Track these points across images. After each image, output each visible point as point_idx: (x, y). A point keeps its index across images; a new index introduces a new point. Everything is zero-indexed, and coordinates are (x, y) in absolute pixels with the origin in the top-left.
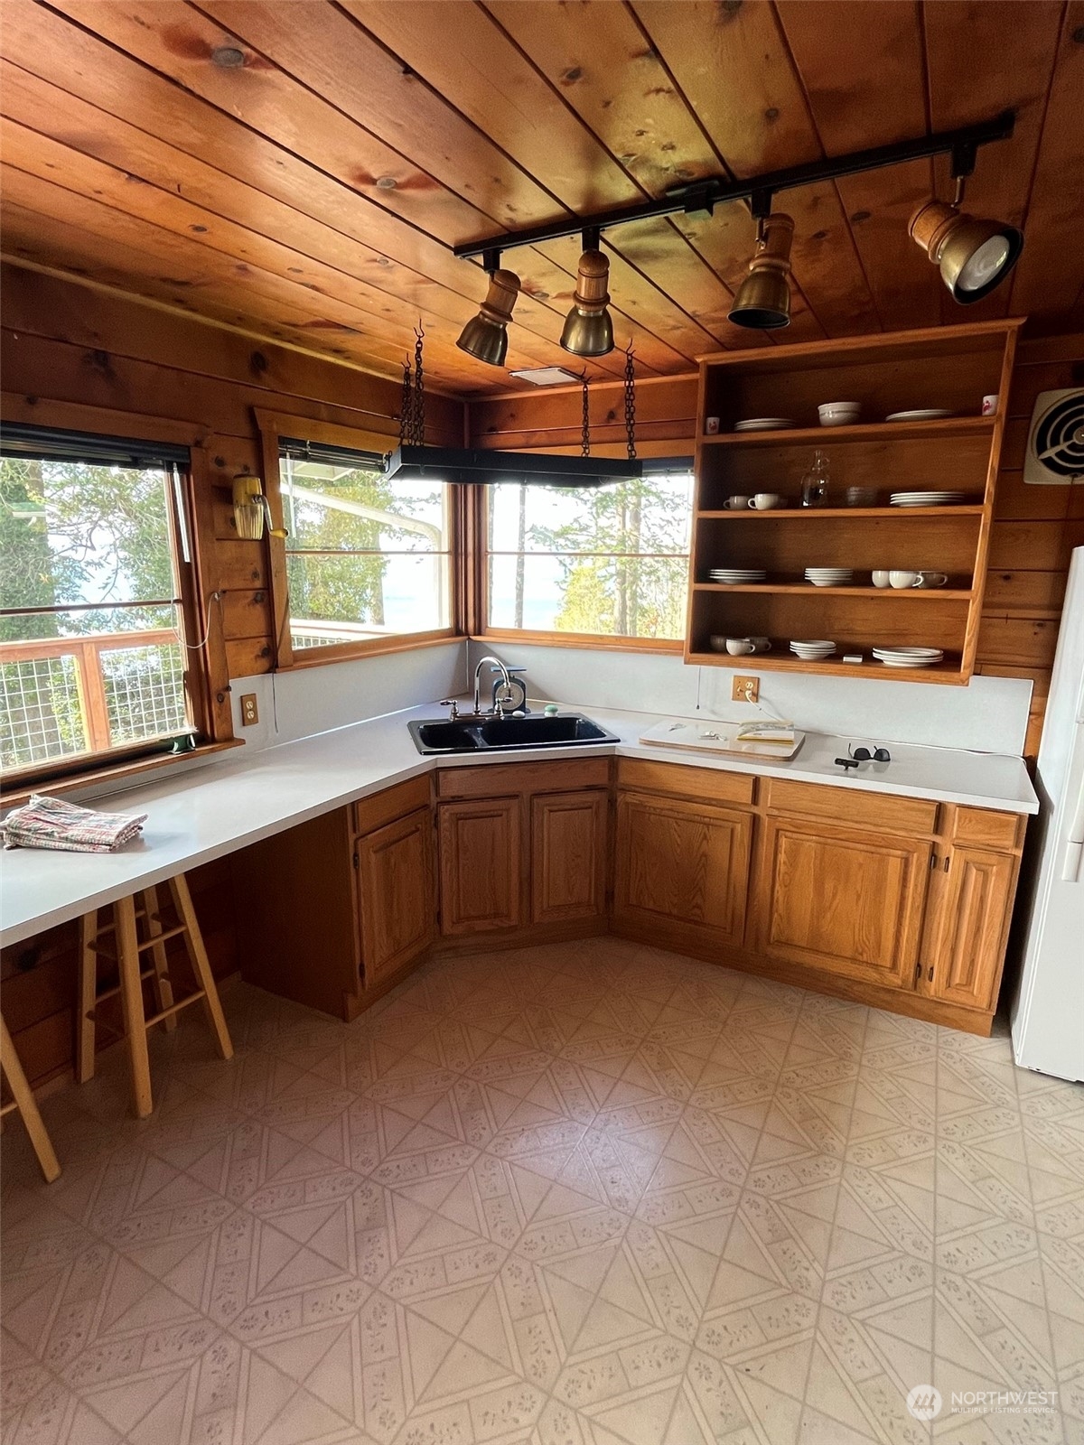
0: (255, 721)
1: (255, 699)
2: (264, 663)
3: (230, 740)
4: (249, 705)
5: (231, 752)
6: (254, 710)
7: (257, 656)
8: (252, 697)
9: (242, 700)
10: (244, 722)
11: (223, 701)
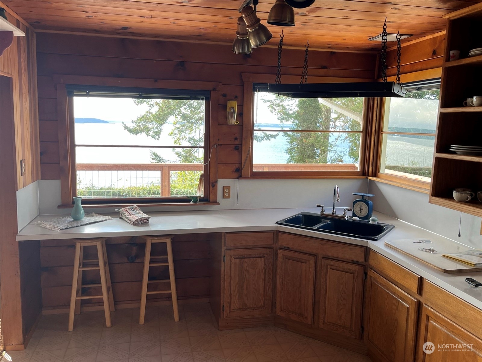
0: (228, 197)
1: (230, 188)
2: (236, 174)
3: (216, 203)
4: (227, 190)
5: (215, 207)
6: (229, 192)
7: (233, 171)
8: (229, 187)
9: (224, 188)
10: (224, 197)
11: (214, 187)
